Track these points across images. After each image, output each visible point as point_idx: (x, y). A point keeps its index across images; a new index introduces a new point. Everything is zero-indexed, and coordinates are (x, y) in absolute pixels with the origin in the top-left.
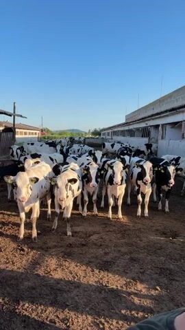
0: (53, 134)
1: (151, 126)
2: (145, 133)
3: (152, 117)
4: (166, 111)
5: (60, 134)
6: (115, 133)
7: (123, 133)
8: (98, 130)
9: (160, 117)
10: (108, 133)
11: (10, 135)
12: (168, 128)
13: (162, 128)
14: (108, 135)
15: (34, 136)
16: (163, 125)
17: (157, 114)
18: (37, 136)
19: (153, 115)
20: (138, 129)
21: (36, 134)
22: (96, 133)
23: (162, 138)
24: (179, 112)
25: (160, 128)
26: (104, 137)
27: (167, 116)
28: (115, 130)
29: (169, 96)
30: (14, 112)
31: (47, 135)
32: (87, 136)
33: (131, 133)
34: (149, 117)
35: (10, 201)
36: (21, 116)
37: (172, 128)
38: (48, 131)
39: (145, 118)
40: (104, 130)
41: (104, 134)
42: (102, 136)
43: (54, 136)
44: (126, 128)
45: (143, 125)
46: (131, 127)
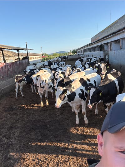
0: (49, 56)
1: (104, 44)
2: (102, 48)
3: (103, 38)
4: (110, 35)
5: (53, 56)
6: (85, 51)
7: (89, 50)
8: (75, 50)
9: (108, 38)
10: (81, 51)
11: (26, 60)
12: (113, 44)
13: (110, 44)
14: (81, 52)
15: (38, 59)
16: (110, 42)
17: (106, 37)
18: (40, 59)
19: (104, 38)
20: (97, 46)
21: (39, 57)
22: (74, 52)
23: (111, 50)
24: (117, 34)
25: (109, 44)
26: (79, 54)
27: (112, 37)
28: (85, 48)
29: (116, 23)
30: (27, 48)
31: (46, 57)
32: (69, 54)
33: (94, 49)
34: (102, 39)
35: (33, 93)
36: (31, 50)
37: (115, 43)
38: (46, 55)
39: (100, 39)
40: (79, 49)
41: (79, 52)
42: (78, 53)
43: (49, 57)
44: (91, 47)
45: (99, 44)
46: (93, 46)
